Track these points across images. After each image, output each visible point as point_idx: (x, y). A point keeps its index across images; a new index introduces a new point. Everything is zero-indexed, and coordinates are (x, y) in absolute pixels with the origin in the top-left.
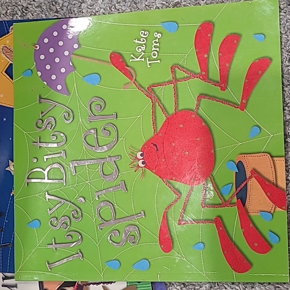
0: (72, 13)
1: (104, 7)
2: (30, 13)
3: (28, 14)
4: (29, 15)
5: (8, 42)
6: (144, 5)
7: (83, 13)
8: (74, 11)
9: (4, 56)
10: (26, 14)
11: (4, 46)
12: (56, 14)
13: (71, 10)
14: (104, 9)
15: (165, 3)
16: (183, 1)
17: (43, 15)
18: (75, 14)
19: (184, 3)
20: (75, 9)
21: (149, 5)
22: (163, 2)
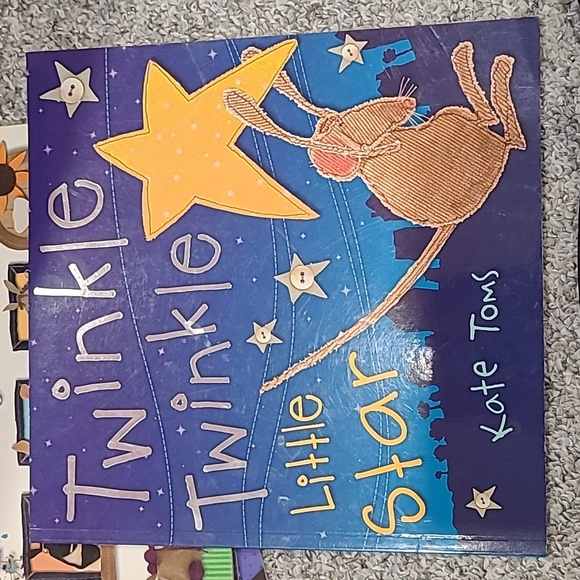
0: (115, 11)
1: (177, 4)
2: (35, 6)
3: (31, 7)
4: (34, 8)
5: (238, 82)
6: (253, 6)
7: (136, 11)
8: (119, 7)
9: (231, 112)
10: (28, 5)
11: (230, 90)
12: (85, 11)
13: (113, 4)
14: (177, 8)
15: (293, 4)
16: (326, 4)
17: (60, 11)
18: (122, 14)
19: (328, 7)
20: (122, 3)
21: (263, 6)
22: (290, 3)
